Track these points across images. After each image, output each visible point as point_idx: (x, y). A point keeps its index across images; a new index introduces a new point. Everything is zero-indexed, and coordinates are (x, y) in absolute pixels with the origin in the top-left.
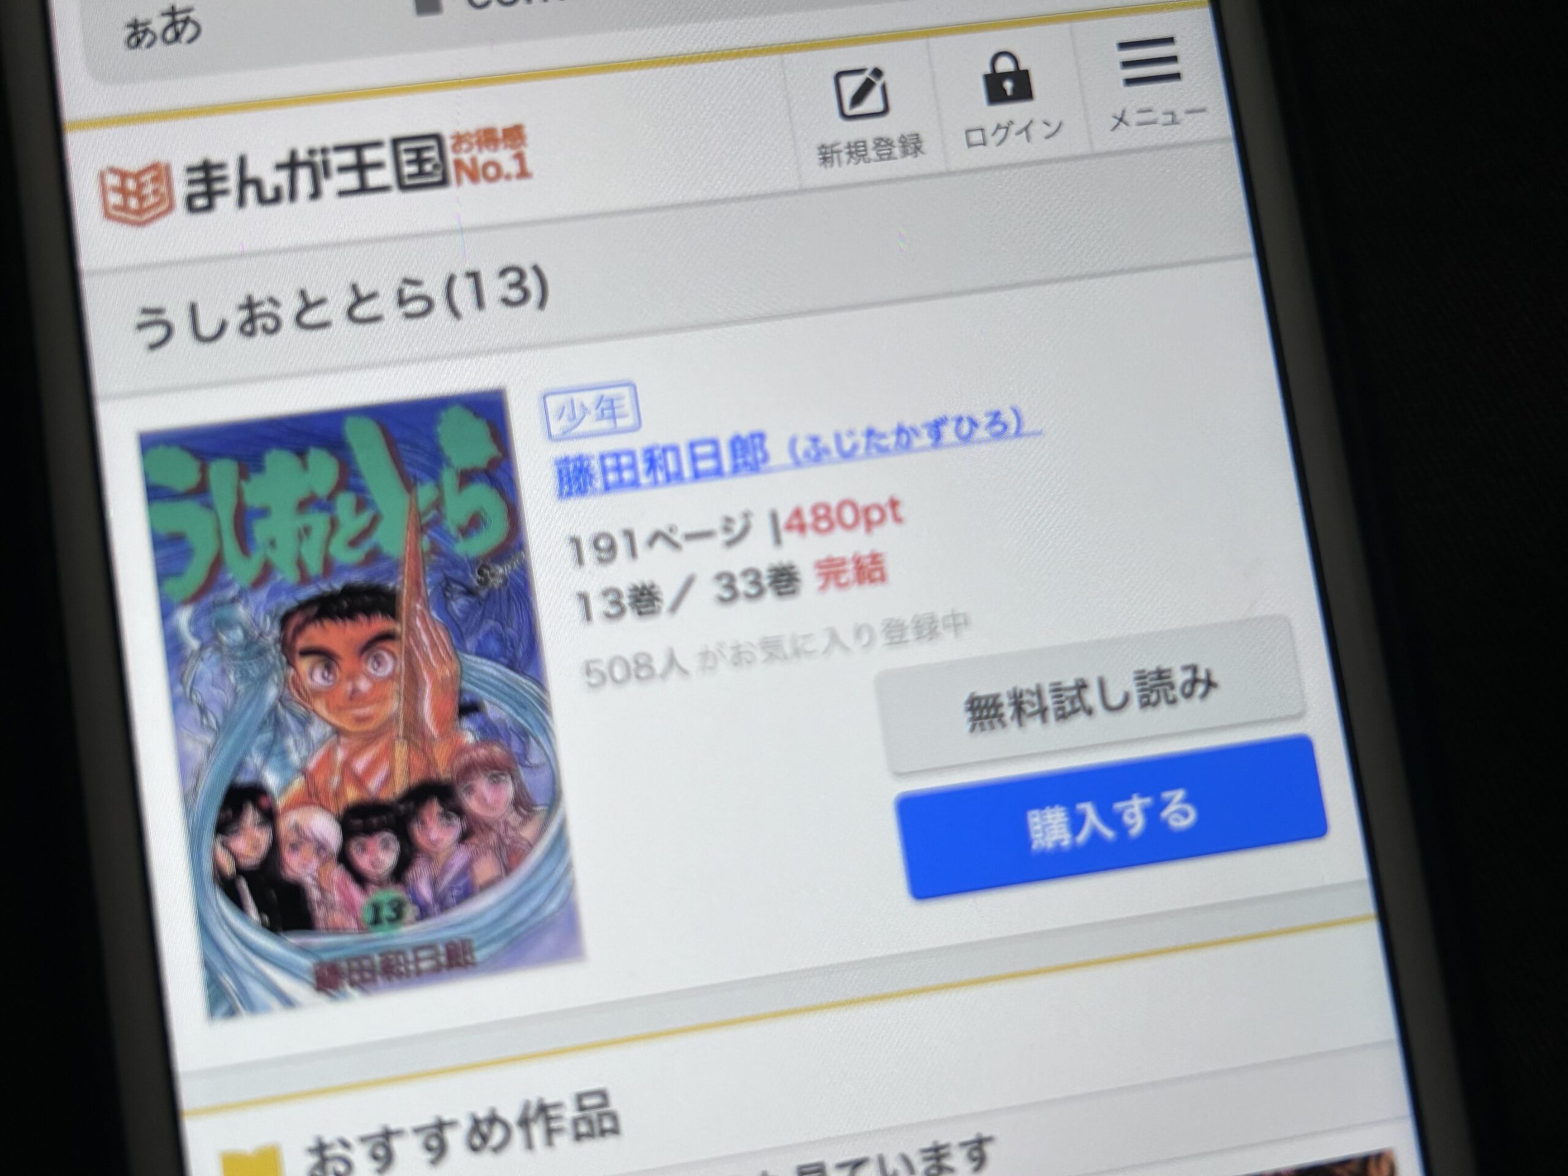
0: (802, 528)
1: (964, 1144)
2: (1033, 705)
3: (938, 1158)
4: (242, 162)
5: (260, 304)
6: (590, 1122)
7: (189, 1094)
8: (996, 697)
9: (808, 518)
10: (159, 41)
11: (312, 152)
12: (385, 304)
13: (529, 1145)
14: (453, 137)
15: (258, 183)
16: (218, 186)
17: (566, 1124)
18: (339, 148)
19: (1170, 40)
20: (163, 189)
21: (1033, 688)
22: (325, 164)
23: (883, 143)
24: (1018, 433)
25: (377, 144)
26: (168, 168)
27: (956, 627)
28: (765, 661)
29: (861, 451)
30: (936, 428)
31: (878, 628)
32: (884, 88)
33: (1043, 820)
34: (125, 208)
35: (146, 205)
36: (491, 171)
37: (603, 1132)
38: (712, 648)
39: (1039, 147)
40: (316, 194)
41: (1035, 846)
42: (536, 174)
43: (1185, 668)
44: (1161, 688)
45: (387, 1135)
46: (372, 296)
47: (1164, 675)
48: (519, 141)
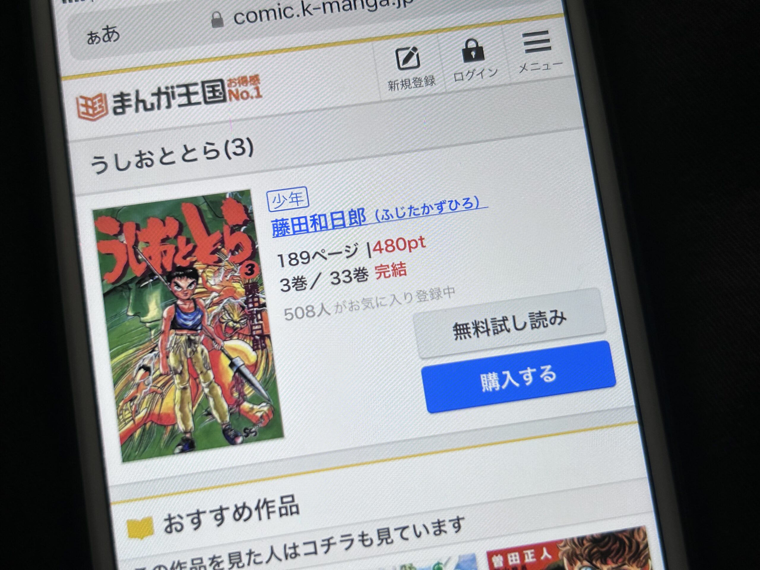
0: (381, 250)
1: (450, 521)
2: (483, 328)
3: (440, 527)
4: (137, 92)
5: (145, 154)
6: (286, 508)
7: (114, 495)
8: (466, 324)
9: (383, 246)
10: (102, 40)
11: (167, 88)
12: (199, 154)
13: (260, 519)
14: (228, 81)
15: (143, 101)
16: (127, 103)
17: (276, 509)
18: (179, 86)
19: (546, 32)
20: (103, 105)
21: (484, 321)
22: (173, 93)
23: (417, 81)
24: (477, 208)
25: (196, 84)
26: (105, 96)
27: (449, 293)
28: (364, 309)
29: (407, 216)
30: (440, 206)
31: (414, 294)
32: (418, 55)
33: (487, 378)
34: (87, 113)
35: (96, 112)
36: (245, 95)
37: (292, 514)
38: (340, 303)
39: (487, 81)
40: (169, 106)
41: (484, 390)
42: (263, 96)
43: (551, 311)
44: (541, 321)
45: (198, 513)
46: (194, 150)
47: (542, 314)
48: (256, 82)
